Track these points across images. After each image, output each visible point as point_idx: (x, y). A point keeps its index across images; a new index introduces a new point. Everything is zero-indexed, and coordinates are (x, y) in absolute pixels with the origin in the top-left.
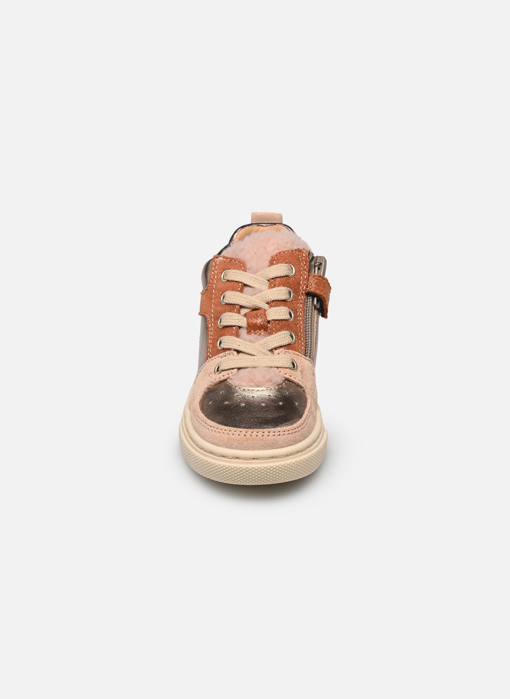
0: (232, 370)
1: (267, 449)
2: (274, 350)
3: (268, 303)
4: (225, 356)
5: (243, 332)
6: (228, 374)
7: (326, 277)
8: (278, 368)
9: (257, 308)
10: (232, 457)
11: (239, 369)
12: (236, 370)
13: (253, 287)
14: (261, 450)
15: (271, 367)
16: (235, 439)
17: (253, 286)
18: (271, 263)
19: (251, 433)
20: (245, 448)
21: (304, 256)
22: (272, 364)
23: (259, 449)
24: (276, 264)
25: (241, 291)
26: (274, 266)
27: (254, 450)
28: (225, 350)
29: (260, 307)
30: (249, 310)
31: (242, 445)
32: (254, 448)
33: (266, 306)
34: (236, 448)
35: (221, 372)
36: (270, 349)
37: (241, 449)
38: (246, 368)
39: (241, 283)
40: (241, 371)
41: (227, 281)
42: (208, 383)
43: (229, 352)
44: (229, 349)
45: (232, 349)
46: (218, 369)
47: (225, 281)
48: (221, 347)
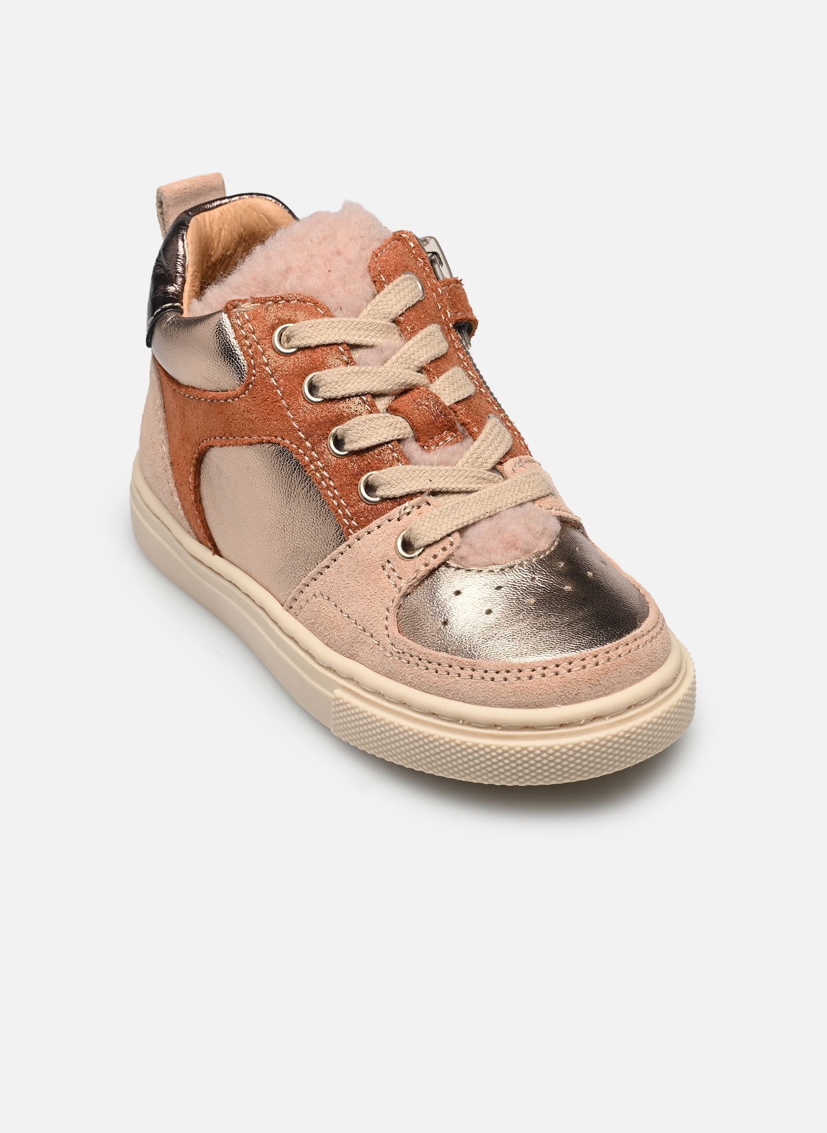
0: (450, 539)
1: (645, 677)
2: (499, 467)
3: (421, 370)
4: (408, 514)
5: (412, 448)
6: (444, 549)
7: (454, 276)
8: (534, 501)
9: (408, 387)
10: (586, 720)
11: (462, 531)
12: (457, 535)
13: (372, 347)
14: (635, 683)
15: (521, 505)
16: (580, 679)
17: (371, 343)
18: (379, 284)
19: (607, 655)
20: (607, 692)
21: (414, 247)
22: (519, 498)
23: (633, 682)
24: (390, 281)
25: (350, 362)
26: (388, 288)
27: (622, 688)
28: (397, 500)
29: (415, 382)
30: (390, 398)
31: (598, 688)
32: (623, 685)
33: (422, 379)
34: (589, 697)
35: (424, 550)
36: (490, 466)
37: (598, 696)
38: (474, 524)
39: (342, 344)
40: (470, 532)
41: (300, 349)
42: (396, 586)
43: (415, 501)
44: (410, 496)
45: (421, 493)
46: (407, 545)
47: (293, 350)
48: (377, 497)
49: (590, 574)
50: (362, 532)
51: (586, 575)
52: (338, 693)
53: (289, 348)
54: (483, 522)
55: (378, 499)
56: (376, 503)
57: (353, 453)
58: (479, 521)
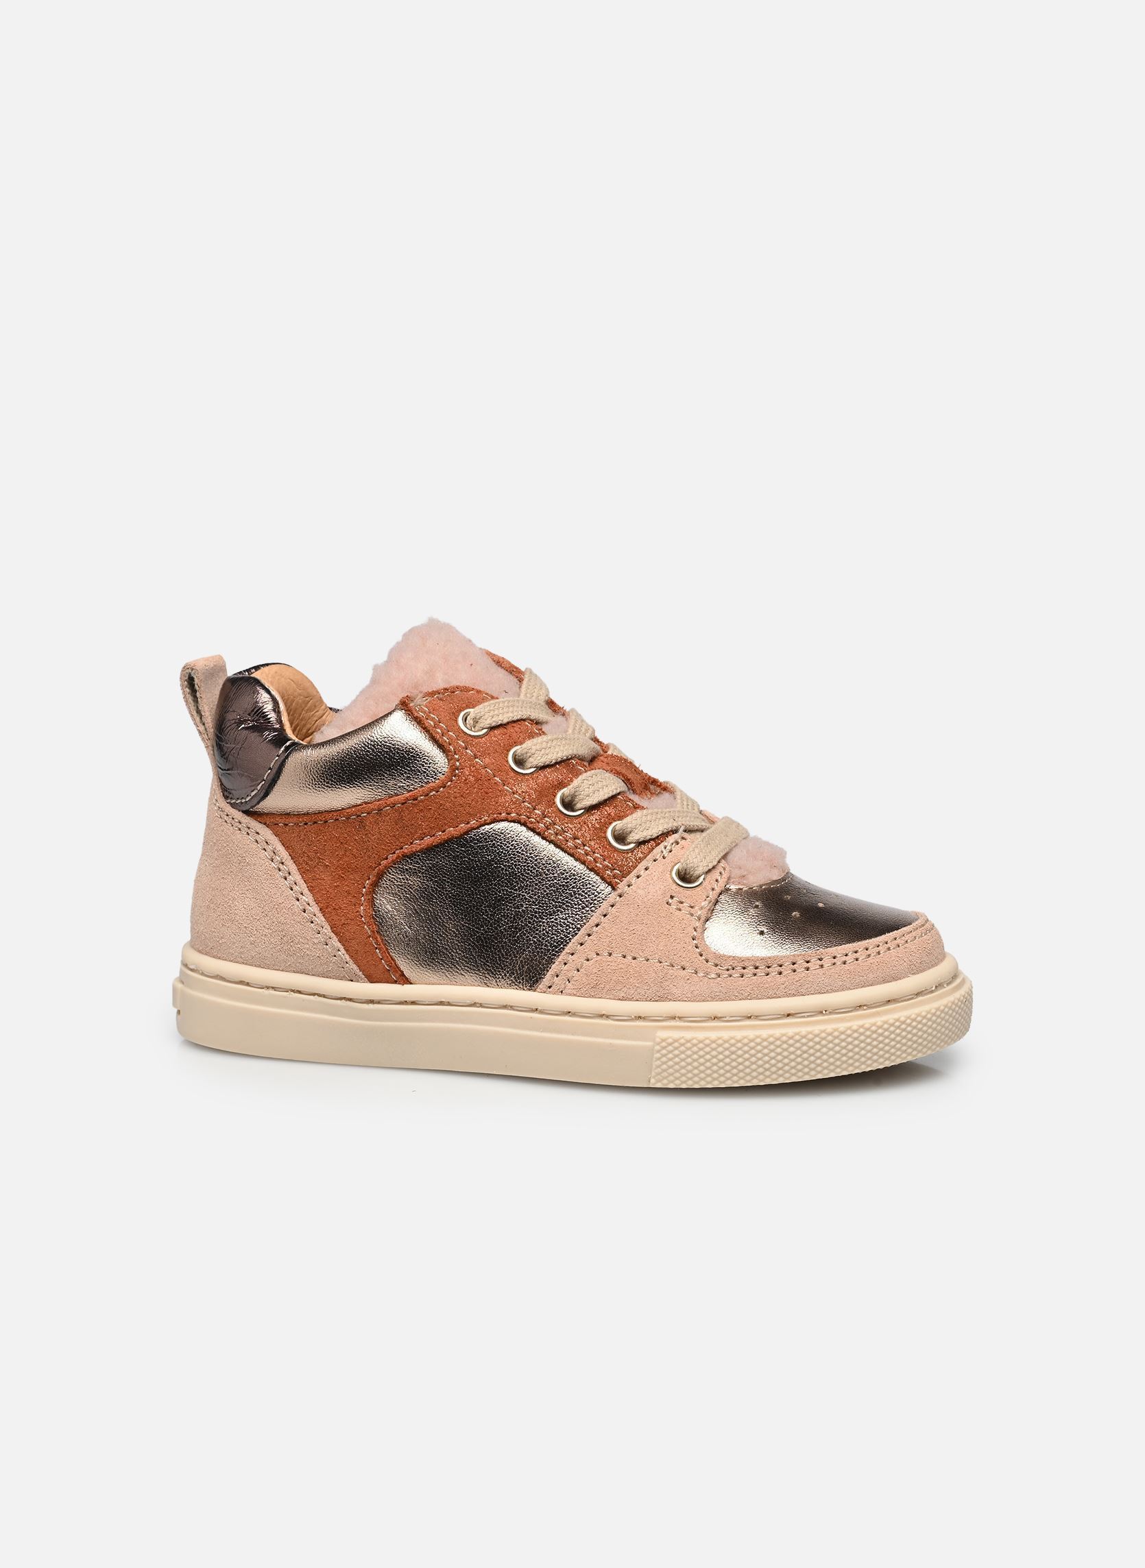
0: (722, 864)
4: (670, 850)
6: (721, 874)
11: (725, 857)
28: (654, 841)
35: (705, 877)
40: (730, 857)
41: (492, 728)
42: (692, 915)
43: (672, 839)
44: (666, 834)
45: (675, 831)
46: (685, 877)
47: (485, 731)
48: (630, 843)
49: (821, 905)
50: (631, 878)
51: (820, 908)
52: (662, 1034)
53: (479, 731)
54: (734, 849)
55: (632, 845)
56: (632, 850)
57: (590, 809)
58: (731, 850)
